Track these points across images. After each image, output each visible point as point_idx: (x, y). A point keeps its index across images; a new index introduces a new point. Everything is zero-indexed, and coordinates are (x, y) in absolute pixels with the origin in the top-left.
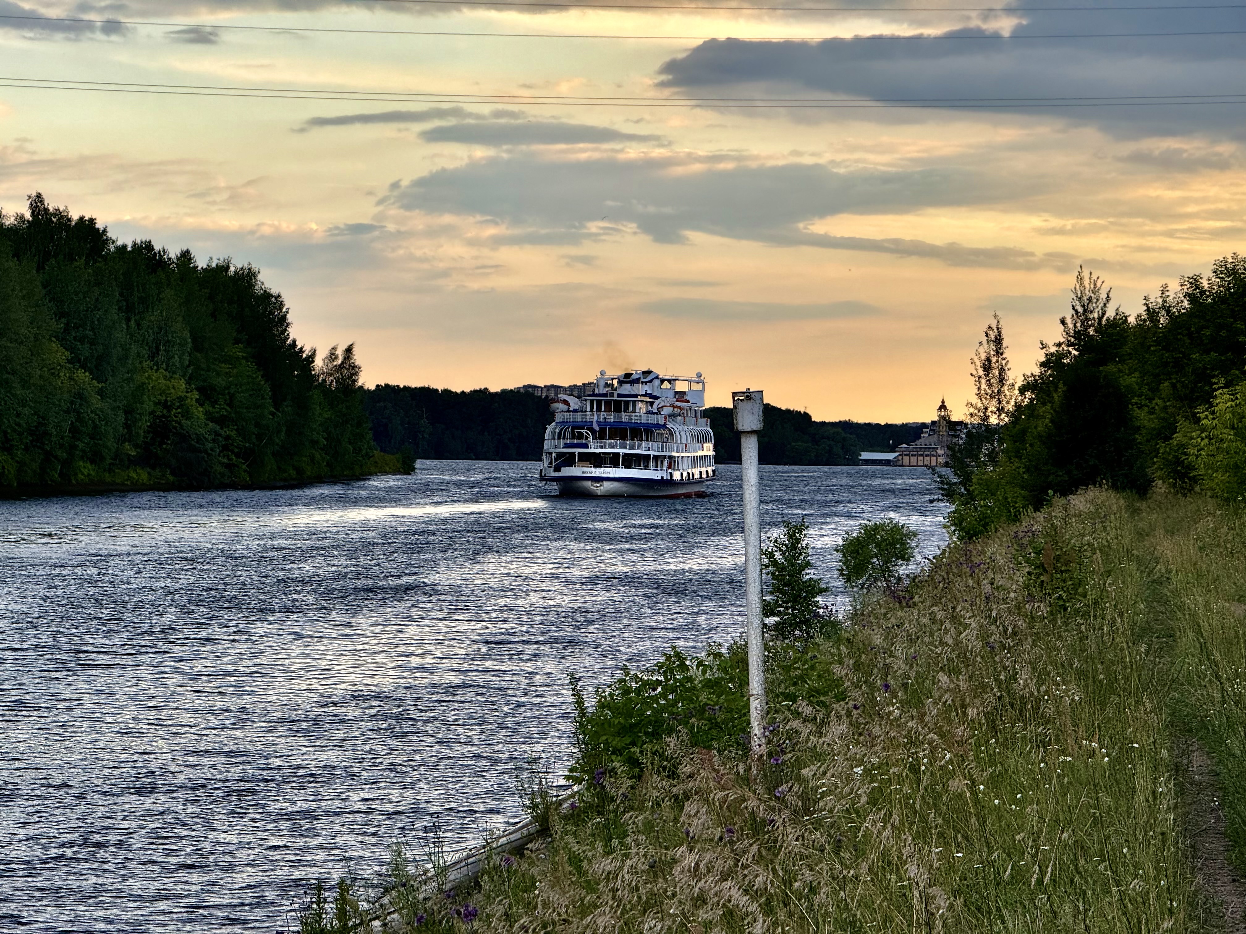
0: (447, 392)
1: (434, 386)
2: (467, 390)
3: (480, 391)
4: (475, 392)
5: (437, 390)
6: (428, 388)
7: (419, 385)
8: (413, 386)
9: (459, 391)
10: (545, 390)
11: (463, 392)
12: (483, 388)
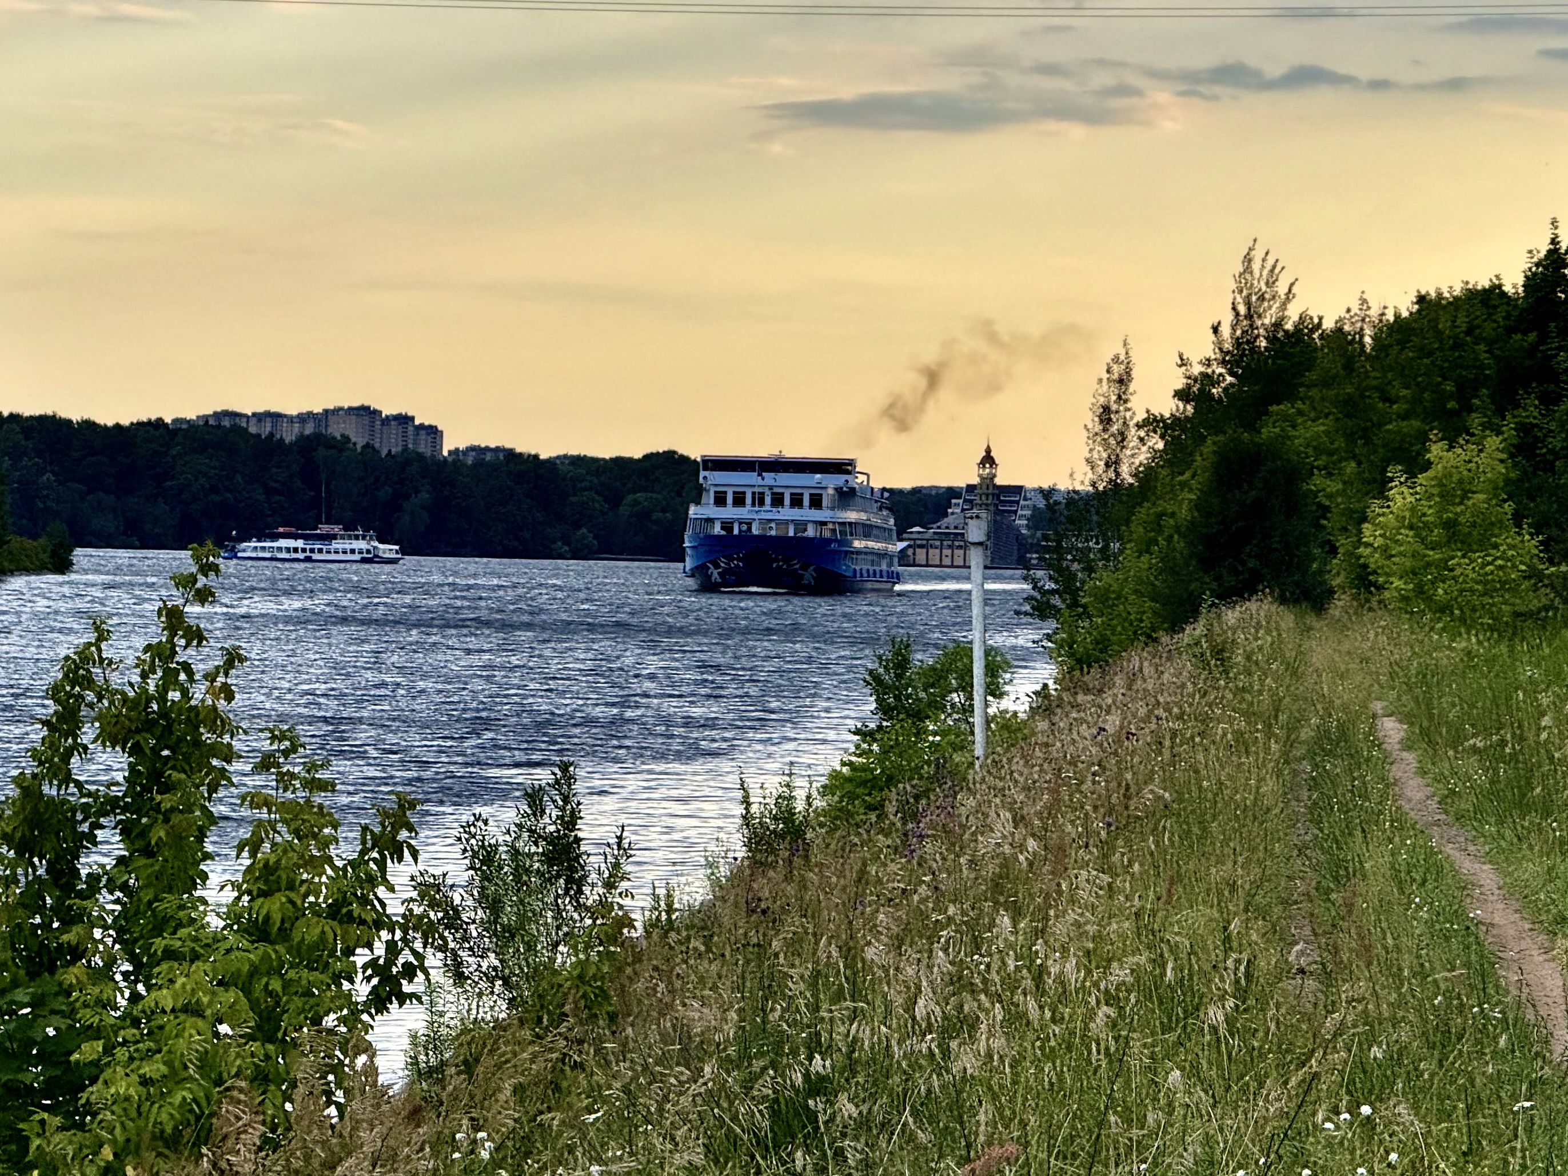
0: (88, 425)
1: (64, 414)
2: (125, 422)
3: (149, 423)
4: (140, 424)
5: (70, 421)
6: (54, 416)
7: (37, 411)
8: (27, 414)
9: (110, 423)
10: (253, 421)
11: (118, 426)
12: (153, 418)
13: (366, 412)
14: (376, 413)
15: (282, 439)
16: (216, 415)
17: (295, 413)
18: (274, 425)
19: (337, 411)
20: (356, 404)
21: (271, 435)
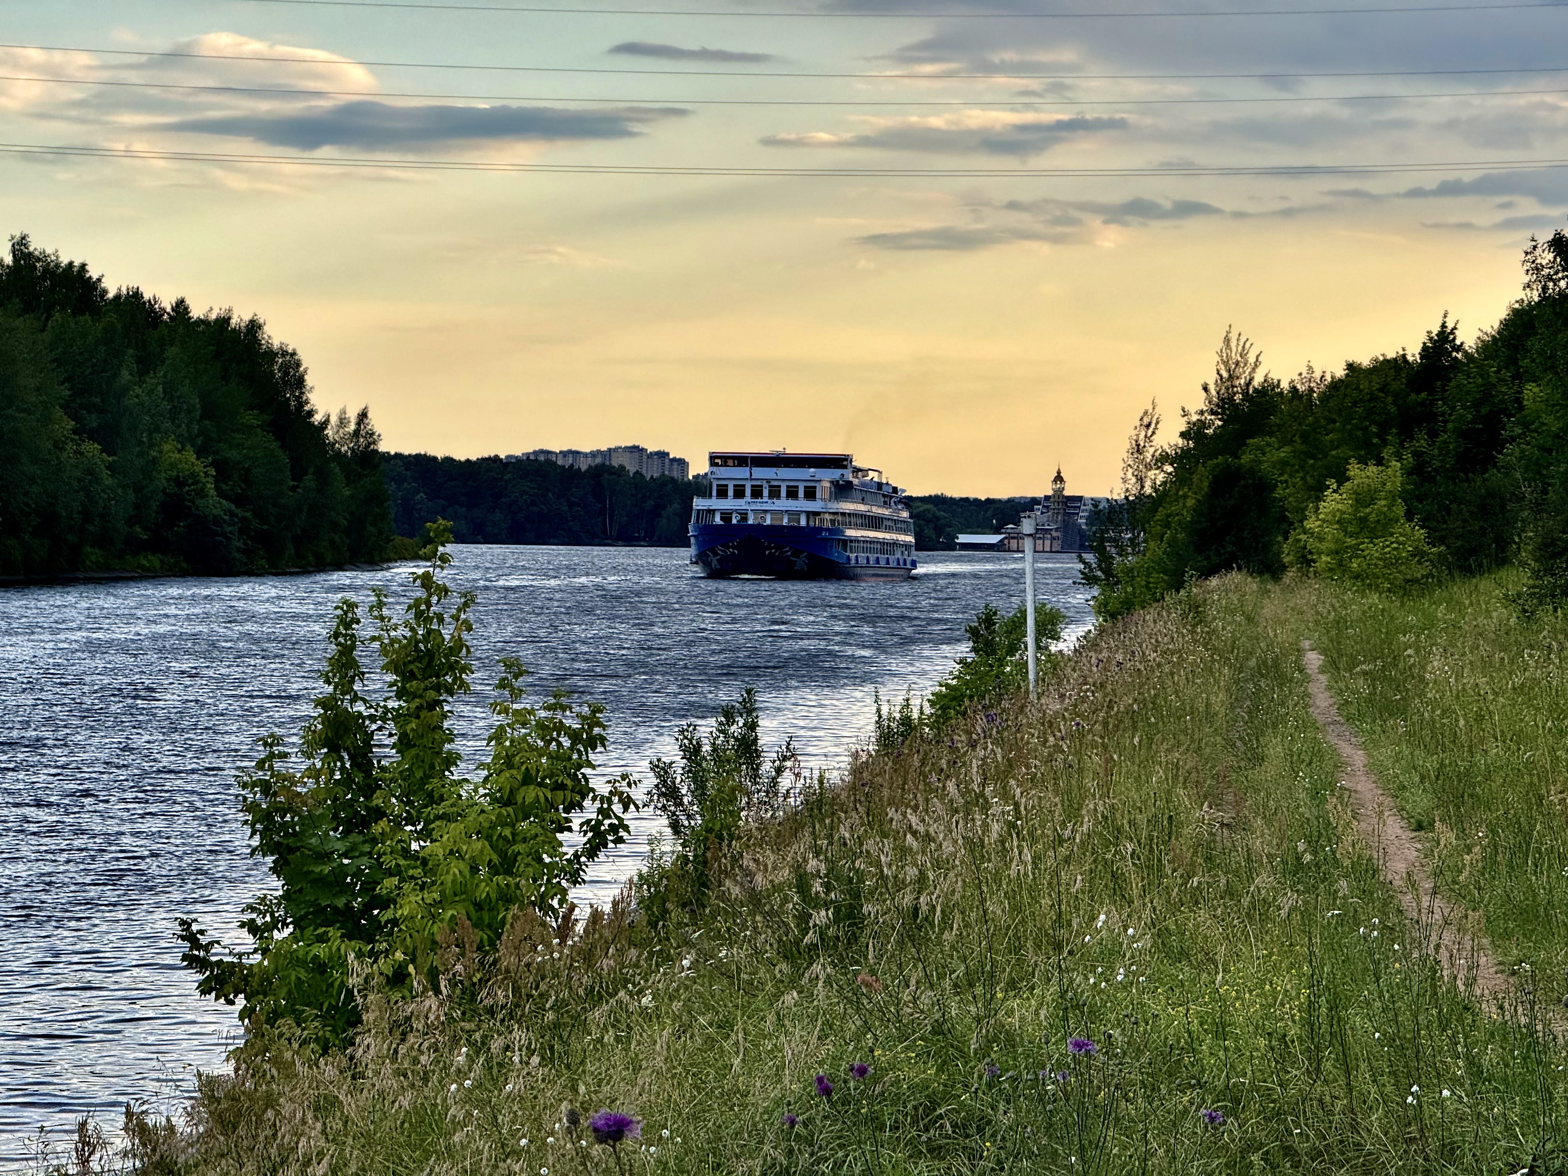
0: (448, 460)
1: (432, 453)
2: (473, 458)
3: (490, 458)
4: (484, 460)
5: (436, 458)
6: (425, 455)
7: (414, 452)
8: (406, 453)
9: (463, 459)
10: (560, 457)
11: (468, 461)
12: (492, 455)
13: (636, 449)
14: (643, 450)
15: (579, 469)
16: (535, 452)
17: (588, 451)
18: (574, 460)
19: (616, 449)
20: (630, 444)
21: (572, 465)
